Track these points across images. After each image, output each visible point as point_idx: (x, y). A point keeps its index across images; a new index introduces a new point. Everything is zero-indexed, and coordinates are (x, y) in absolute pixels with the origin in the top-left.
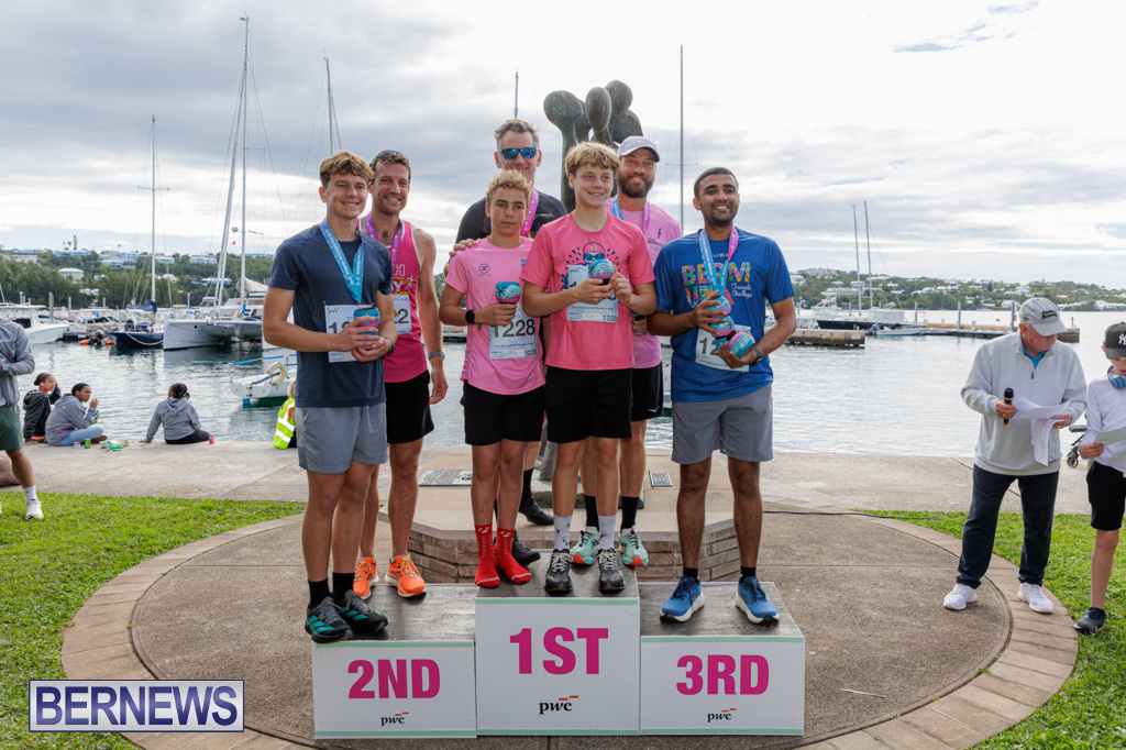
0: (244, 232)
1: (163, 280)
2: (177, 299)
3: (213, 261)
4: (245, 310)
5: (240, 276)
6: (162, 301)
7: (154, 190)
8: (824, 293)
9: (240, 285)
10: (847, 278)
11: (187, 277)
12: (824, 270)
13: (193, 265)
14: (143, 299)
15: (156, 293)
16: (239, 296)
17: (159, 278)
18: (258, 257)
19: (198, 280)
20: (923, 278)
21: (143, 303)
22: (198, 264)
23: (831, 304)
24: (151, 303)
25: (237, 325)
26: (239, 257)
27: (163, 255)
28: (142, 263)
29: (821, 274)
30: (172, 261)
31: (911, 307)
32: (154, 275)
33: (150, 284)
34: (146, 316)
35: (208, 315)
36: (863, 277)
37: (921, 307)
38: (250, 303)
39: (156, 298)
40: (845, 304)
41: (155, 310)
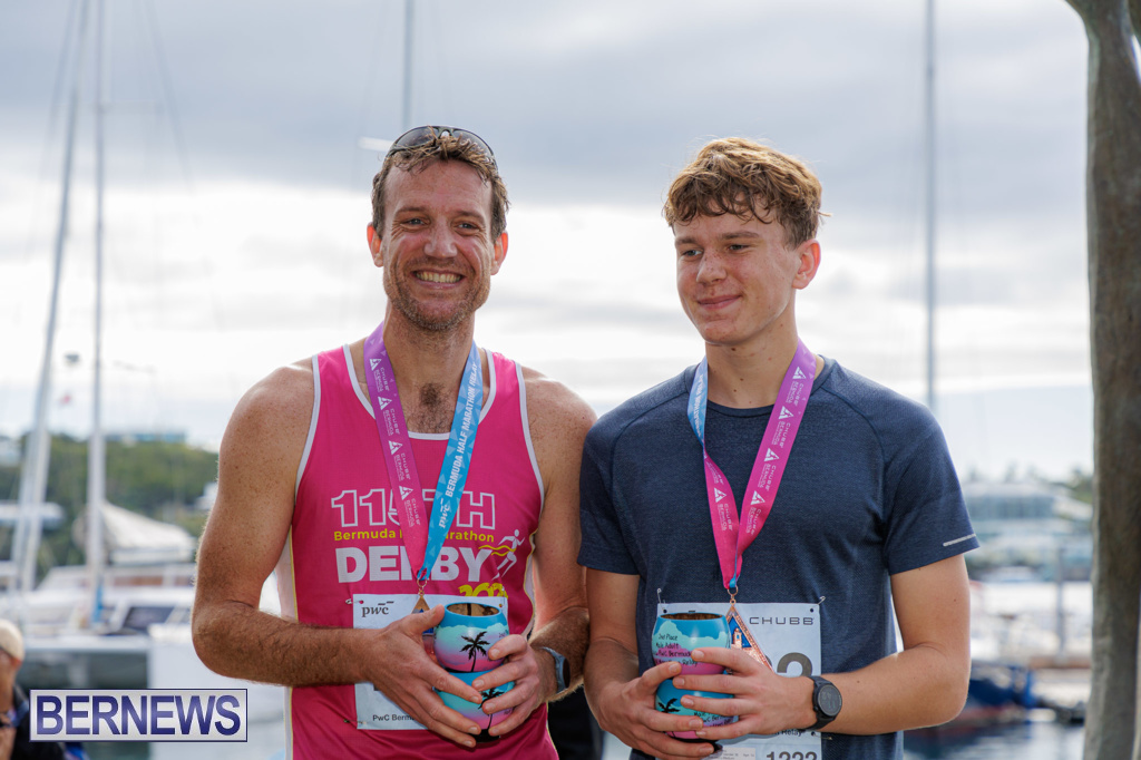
0: (98, 366)
4: (101, 607)
5: (84, 498)
9: (86, 529)
16: (81, 560)
25: (76, 655)
38: (120, 583)
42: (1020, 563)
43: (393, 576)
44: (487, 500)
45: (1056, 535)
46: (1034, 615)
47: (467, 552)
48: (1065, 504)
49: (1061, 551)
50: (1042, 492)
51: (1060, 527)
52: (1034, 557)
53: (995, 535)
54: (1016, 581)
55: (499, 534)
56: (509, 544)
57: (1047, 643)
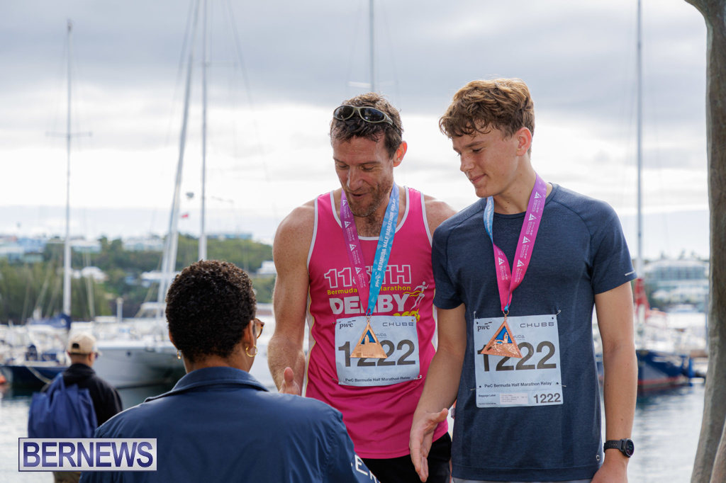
0: (203, 198)
1: (83, 280)
2: (103, 308)
3: (156, 245)
6: (81, 313)
7: (69, 137)
11: (119, 273)
13: (128, 253)
14: (52, 310)
15: (73, 300)
17: (77, 275)
18: (228, 238)
19: (136, 277)
21: (51, 316)
22: (135, 253)
24: (64, 316)
26: (197, 240)
27: (82, 238)
28: (51, 253)
30: (96, 246)
32: (69, 273)
33: (62, 286)
34: (56, 337)
35: (149, 334)
39: (72, 307)
41: (68, 327)
42: (688, 302)
43: (357, 311)
44: (406, 269)
45: (705, 287)
46: (693, 329)
47: (397, 297)
50: (698, 264)
51: (706, 283)
52: (694, 299)
53: (675, 287)
54: (685, 312)
55: (413, 286)
56: (420, 289)
57: (700, 344)
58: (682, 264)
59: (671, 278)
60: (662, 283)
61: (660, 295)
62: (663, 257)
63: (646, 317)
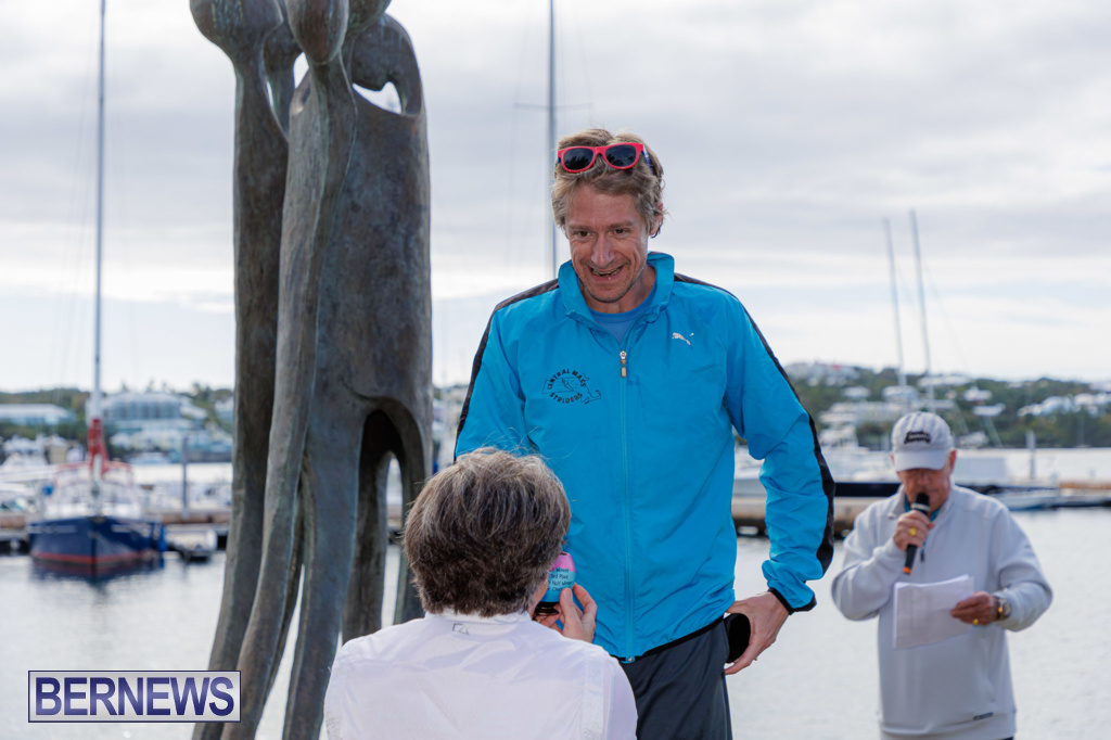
8: (826, 418)
10: (876, 383)
12: (824, 366)
20: (1043, 379)
23: (842, 442)
29: (819, 373)
31: (1019, 443)
36: (912, 380)
37: (1043, 443)
40: (873, 439)
42: (157, 449)
45: (180, 429)
46: (167, 485)
48: (188, 408)
49: (185, 441)
50: (174, 400)
51: (185, 424)
52: (165, 444)
53: (140, 430)
54: (153, 463)
57: (175, 505)
58: (150, 399)
59: (135, 417)
60: (122, 424)
61: (120, 440)
62: (125, 389)
63: (104, 471)
